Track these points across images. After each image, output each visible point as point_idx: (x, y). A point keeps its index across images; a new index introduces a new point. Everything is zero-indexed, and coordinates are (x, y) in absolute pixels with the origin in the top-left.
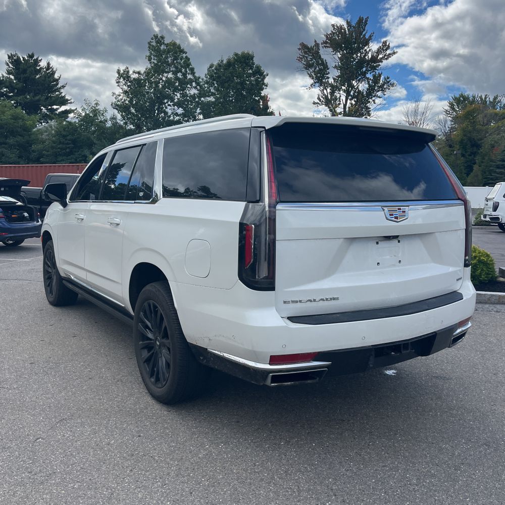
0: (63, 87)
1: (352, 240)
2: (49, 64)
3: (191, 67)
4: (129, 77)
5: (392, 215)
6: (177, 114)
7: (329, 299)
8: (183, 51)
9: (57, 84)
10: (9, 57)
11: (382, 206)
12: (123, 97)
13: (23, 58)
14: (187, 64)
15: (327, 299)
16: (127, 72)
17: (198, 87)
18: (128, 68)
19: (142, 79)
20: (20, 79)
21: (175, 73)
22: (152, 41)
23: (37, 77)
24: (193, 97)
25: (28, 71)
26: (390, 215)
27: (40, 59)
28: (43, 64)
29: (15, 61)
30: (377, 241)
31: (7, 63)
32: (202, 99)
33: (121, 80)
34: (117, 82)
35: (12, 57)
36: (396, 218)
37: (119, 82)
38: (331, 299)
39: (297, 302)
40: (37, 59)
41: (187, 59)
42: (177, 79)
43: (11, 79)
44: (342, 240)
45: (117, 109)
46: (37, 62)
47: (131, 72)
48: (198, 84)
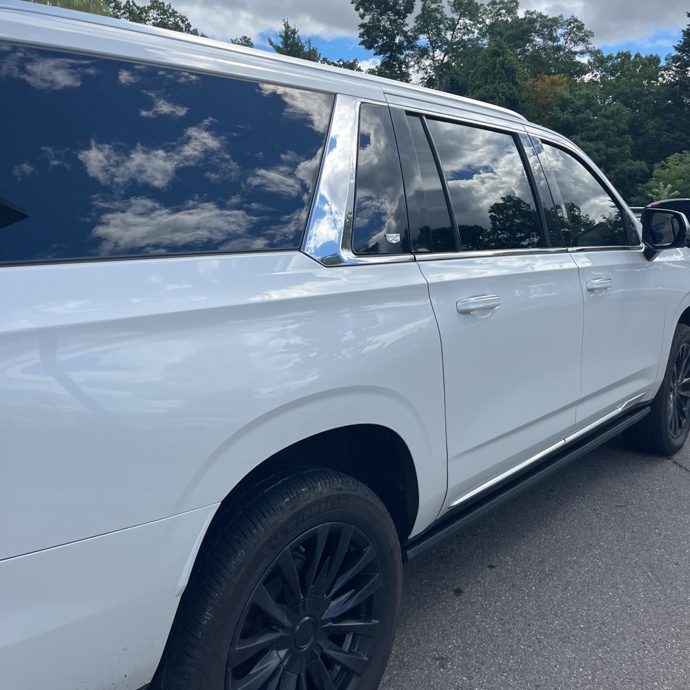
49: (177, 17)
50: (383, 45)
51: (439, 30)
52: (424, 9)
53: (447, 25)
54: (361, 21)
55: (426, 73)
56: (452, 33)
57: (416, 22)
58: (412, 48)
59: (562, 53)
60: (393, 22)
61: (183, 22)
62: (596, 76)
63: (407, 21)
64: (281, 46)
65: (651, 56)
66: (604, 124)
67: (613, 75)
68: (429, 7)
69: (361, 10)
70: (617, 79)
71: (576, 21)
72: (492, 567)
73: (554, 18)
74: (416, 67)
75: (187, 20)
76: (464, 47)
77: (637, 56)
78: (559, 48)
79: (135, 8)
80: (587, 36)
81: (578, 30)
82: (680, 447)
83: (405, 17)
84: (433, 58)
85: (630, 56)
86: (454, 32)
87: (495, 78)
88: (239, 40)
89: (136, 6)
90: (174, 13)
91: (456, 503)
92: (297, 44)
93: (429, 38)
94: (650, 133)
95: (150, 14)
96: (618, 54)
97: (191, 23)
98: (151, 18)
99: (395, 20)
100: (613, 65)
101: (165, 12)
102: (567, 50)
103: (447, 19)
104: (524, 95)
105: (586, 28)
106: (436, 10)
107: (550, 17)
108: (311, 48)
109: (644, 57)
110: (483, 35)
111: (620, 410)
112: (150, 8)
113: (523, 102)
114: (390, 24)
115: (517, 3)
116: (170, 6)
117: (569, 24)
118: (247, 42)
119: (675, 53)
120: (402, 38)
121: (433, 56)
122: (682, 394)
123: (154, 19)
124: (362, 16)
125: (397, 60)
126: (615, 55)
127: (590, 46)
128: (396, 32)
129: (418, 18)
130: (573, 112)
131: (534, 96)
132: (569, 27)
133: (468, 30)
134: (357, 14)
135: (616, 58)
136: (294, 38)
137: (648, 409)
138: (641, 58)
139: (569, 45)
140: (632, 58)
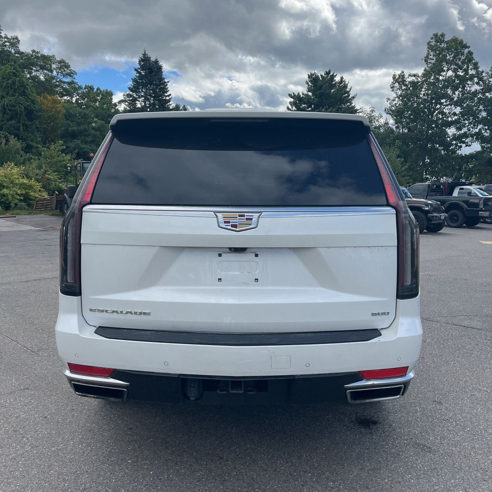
0: (353, 97)
1: (180, 249)
2: (342, 78)
3: (473, 61)
4: (404, 81)
5: (229, 222)
6: (455, 114)
7: (138, 313)
8: (465, 47)
9: (349, 96)
10: (309, 77)
11: (215, 212)
12: (398, 102)
13: (321, 76)
14: (470, 59)
15: (136, 313)
16: (402, 76)
17: (481, 82)
18: (403, 72)
19: (419, 82)
20: (316, 95)
21: (455, 71)
22: (431, 40)
23: (332, 91)
24: (475, 93)
25: (323, 87)
26: (225, 222)
27: (335, 74)
28: (337, 79)
29: (313, 79)
30: (220, 253)
31: (307, 82)
32: (487, 94)
33: (397, 85)
34: (391, 88)
35: (312, 77)
36: (235, 226)
37: (393, 87)
38: (141, 313)
39: (102, 311)
40: (333, 75)
41: (470, 53)
42: (457, 76)
43: (310, 96)
44: (156, 249)
45: (390, 114)
46: (333, 77)
47: (406, 76)
48: (481, 79)
65: (106, 90)
67: (83, 99)
71: (64, 62)
73: (48, 56)
77: (98, 89)
78: (54, 78)
80: (72, 73)
85: (93, 89)
87: (15, 92)
96: (86, 86)
100: (83, 93)
102: (58, 80)
104: (37, 107)
109: (102, 90)
113: (37, 111)
126: (83, 87)
135: (85, 89)
138: (101, 91)
139: (60, 77)
140: (95, 90)
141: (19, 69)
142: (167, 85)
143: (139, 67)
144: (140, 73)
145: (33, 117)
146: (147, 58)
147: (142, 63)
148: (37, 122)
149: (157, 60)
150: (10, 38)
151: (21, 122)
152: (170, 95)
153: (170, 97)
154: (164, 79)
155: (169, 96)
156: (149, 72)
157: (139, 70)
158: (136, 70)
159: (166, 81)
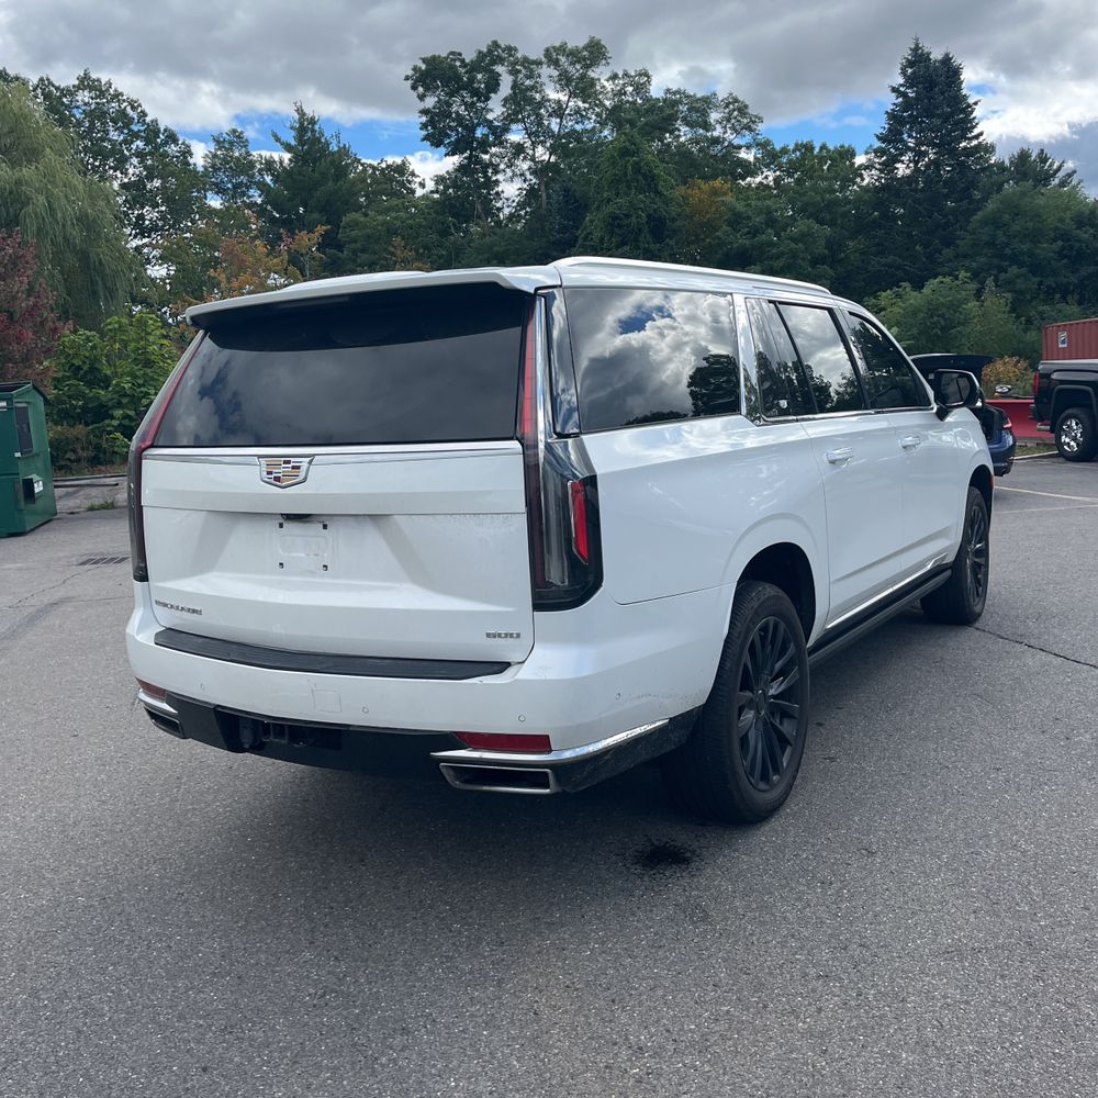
5: (272, 473)
26: (268, 473)
30: (280, 523)
36: (279, 479)
49: (124, 101)
50: (457, 141)
51: (539, 118)
52: (515, 86)
53: (550, 110)
54: (421, 106)
55: (525, 181)
56: (558, 120)
57: (504, 106)
58: (501, 144)
59: (719, 147)
60: (470, 106)
61: (133, 108)
62: (766, 177)
63: (491, 104)
64: (293, 143)
65: (842, 147)
66: (791, 250)
67: (790, 175)
68: (522, 84)
69: (421, 89)
70: (798, 181)
71: (736, 100)
72: (820, 724)
73: (703, 97)
74: (509, 173)
75: (140, 105)
76: (579, 140)
77: (823, 147)
78: (716, 141)
79: (52, 89)
80: (754, 122)
81: (739, 112)
82: (980, 615)
83: (488, 99)
84: (533, 159)
85: (813, 148)
86: (561, 119)
87: (629, 187)
88: (225, 135)
89: (53, 85)
90: (117, 96)
91: (829, 627)
92: (319, 140)
93: (526, 129)
94: (852, 258)
95: (79, 98)
96: (796, 145)
97: (147, 111)
98: (80, 103)
99: (473, 104)
100: (790, 161)
101: (102, 94)
102: (726, 144)
103: (549, 100)
104: (674, 210)
105: (751, 111)
106: (533, 88)
107: (699, 96)
108: (342, 146)
109: (832, 148)
110: (603, 124)
111: (929, 567)
112: (78, 88)
113: (674, 220)
114: (466, 109)
115: (649, 77)
116: (111, 84)
117: (727, 106)
118: (239, 137)
119: (877, 144)
120: (486, 131)
121: (534, 155)
122: (977, 560)
123: (85, 104)
124: (422, 98)
125: (479, 161)
126: (791, 147)
127: (759, 137)
128: (476, 121)
129: (506, 100)
130: (748, 233)
131: (688, 210)
132: (727, 110)
133: (582, 116)
134: (414, 94)
135: (794, 151)
136: (313, 131)
137: (949, 573)
138: (829, 151)
139: (730, 136)
140: (816, 151)
141: (638, 138)
142: (972, 112)
143: (902, 81)
144: (904, 95)
145: (667, 233)
146: (922, 54)
147: (910, 71)
148: (672, 243)
149: (947, 55)
150: (633, 74)
151: (642, 247)
152: (981, 134)
153: (981, 139)
154: (965, 97)
155: (977, 137)
156: (925, 88)
157: (902, 89)
158: (894, 90)
159: (971, 101)
